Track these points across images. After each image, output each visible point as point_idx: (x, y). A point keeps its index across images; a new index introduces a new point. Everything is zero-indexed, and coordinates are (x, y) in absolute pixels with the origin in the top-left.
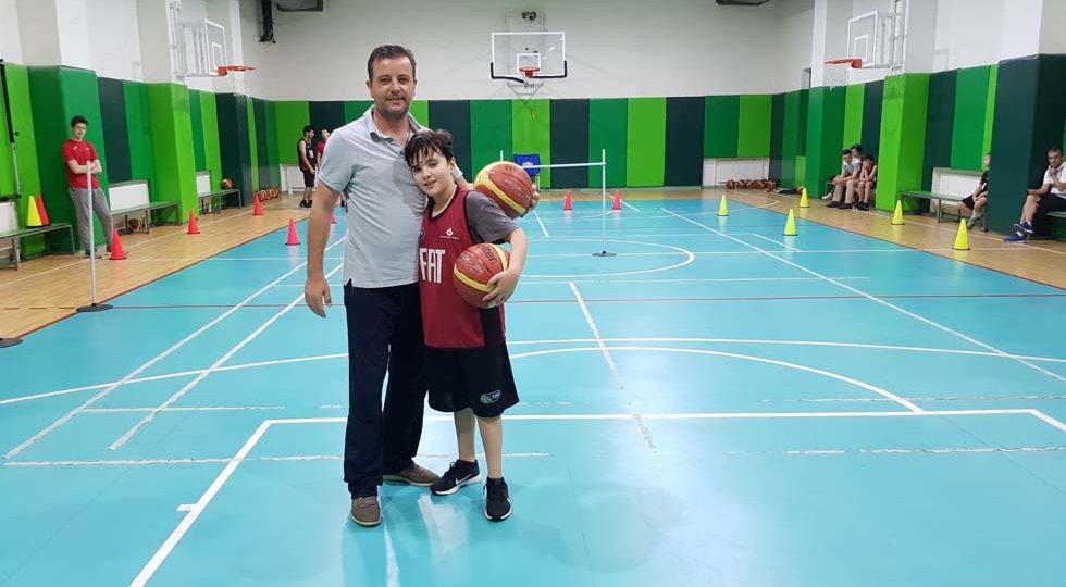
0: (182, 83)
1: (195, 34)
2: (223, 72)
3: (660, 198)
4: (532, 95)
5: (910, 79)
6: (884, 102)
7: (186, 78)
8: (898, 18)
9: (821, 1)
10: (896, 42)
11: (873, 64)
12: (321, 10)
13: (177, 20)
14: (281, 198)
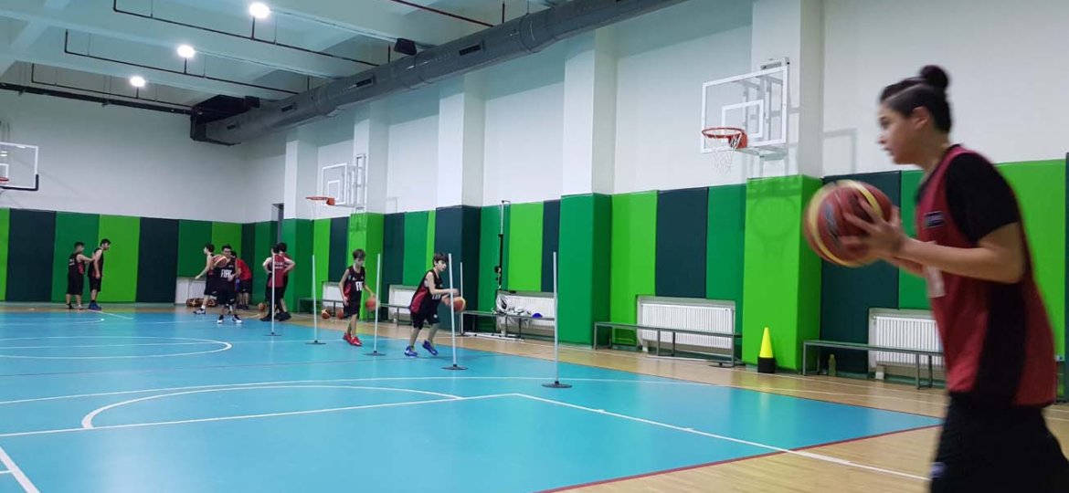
5: (371, 217)
6: (351, 234)
8: (360, 170)
9: (292, 150)
10: (359, 189)
11: (344, 203)
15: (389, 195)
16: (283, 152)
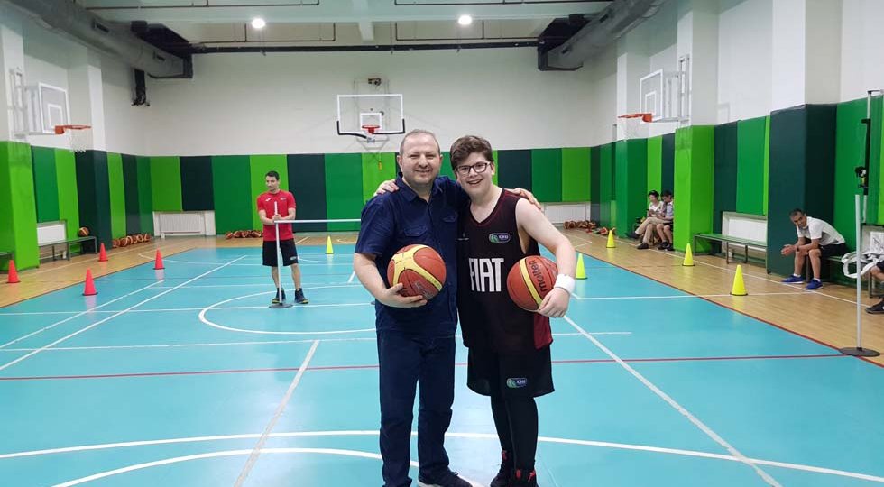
0: (23, 141)
1: (33, 96)
2: (60, 130)
4: (380, 148)
5: (697, 131)
6: (676, 152)
7: (28, 137)
8: (683, 76)
9: (622, 63)
10: (683, 98)
11: (661, 118)
12: (190, 76)
13: (18, 83)
14: (153, 242)
15: (720, 102)
16: (615, 71)
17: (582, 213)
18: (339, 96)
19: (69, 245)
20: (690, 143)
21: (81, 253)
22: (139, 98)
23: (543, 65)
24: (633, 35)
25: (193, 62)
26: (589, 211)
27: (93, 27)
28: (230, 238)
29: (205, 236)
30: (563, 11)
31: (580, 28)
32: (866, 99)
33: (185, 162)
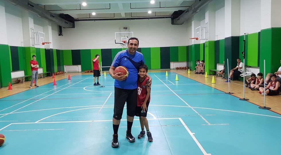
0: (34, 47)
1: (37, 35)
2: (43, 44)
3: (160, 72)
5: (210, 42)
6: (205, 48)
7: (35, 45)
8: (206, 28)
9: (193, 23)
11: (200, 39)
12: (74, 28)
13: (33, 32)
14: (64, 74)
15: (216, 35)
16: (191, 25)
17: (184, 65)
18: (115, 33)
19: (44, 74)
20: (208, 45)
21: (47, 76)
22: (60, 34)
23: (173, 23)
24: (196, 16)
25: (75, 23)
26: (186, 64)
27: (51, 16)
28: (86, 72)
29: (79, 72)
30: (177, 10)
31: (182, 14)
32: (244, 35)
33: (73, 51)
